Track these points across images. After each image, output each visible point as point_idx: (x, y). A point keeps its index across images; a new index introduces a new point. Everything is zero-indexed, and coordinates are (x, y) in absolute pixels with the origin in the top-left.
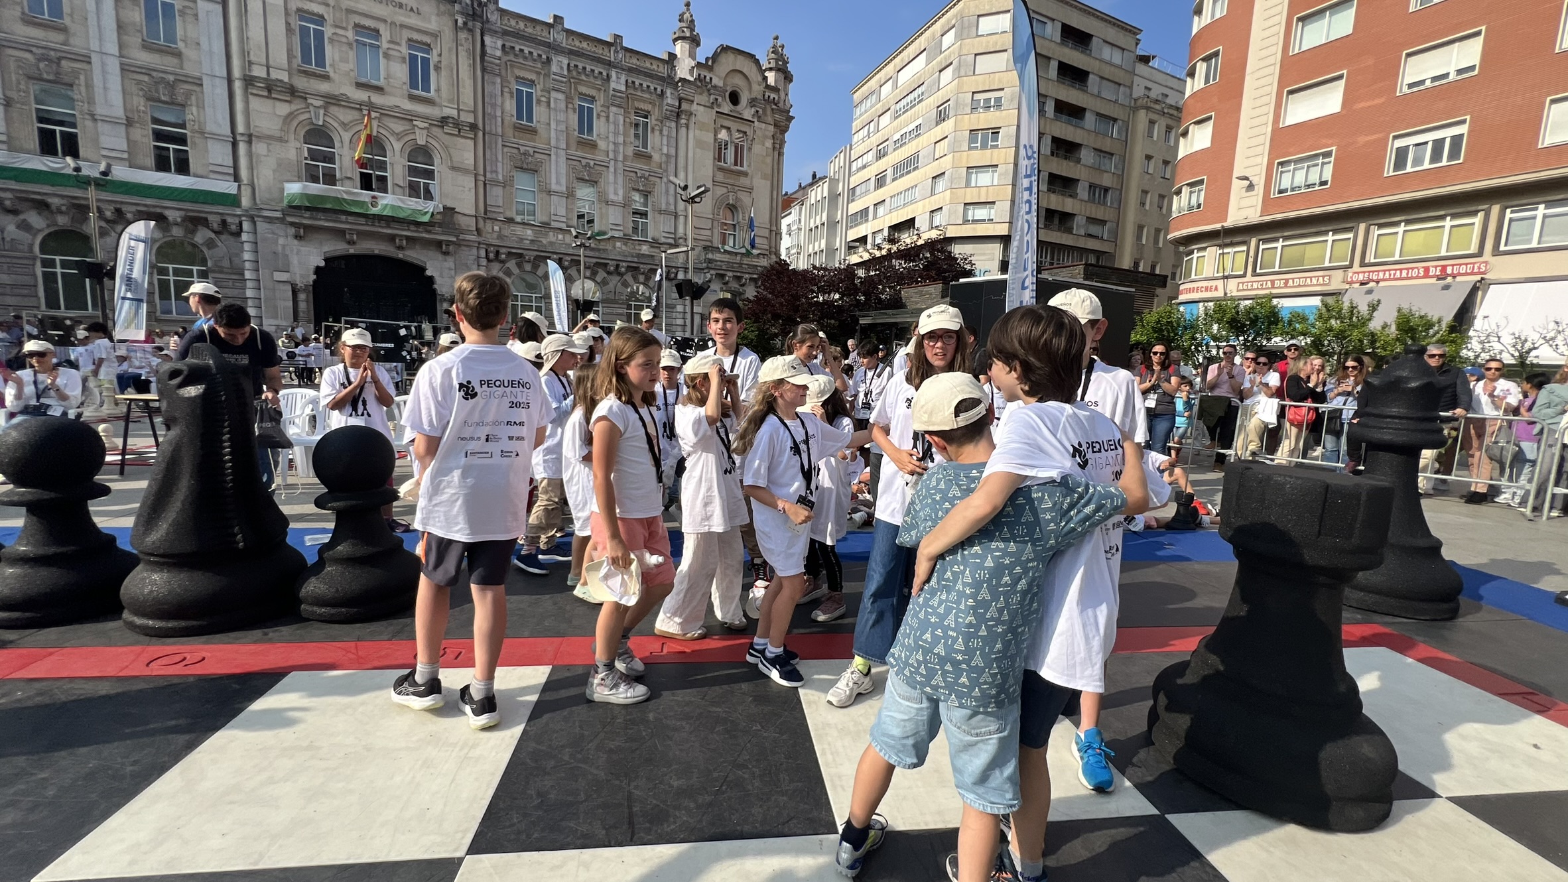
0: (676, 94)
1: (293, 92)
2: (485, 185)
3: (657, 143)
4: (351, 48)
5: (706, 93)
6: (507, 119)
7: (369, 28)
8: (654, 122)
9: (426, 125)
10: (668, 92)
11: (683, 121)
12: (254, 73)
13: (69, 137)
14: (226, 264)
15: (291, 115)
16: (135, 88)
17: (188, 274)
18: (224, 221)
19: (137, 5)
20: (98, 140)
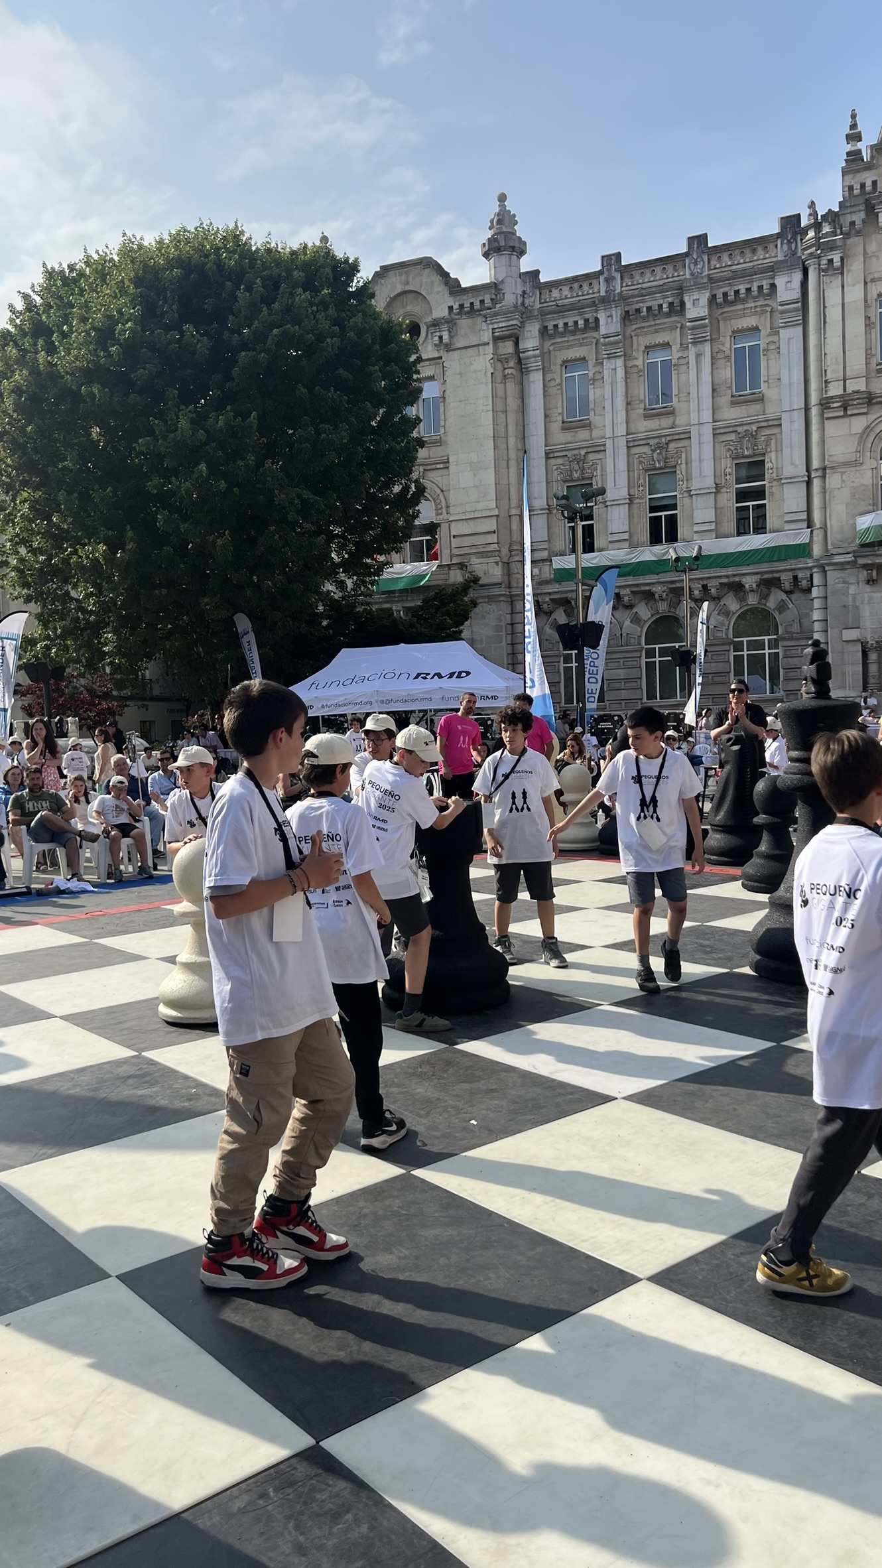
1: (869, 400)
12: (830, 394)
13: (672, 521)
14: (796, 628)
15: (868, 429)
16: (723, 451)
17: (761, 645)
18: (795, 578)
19: (727, 358)
20: (692, 517)
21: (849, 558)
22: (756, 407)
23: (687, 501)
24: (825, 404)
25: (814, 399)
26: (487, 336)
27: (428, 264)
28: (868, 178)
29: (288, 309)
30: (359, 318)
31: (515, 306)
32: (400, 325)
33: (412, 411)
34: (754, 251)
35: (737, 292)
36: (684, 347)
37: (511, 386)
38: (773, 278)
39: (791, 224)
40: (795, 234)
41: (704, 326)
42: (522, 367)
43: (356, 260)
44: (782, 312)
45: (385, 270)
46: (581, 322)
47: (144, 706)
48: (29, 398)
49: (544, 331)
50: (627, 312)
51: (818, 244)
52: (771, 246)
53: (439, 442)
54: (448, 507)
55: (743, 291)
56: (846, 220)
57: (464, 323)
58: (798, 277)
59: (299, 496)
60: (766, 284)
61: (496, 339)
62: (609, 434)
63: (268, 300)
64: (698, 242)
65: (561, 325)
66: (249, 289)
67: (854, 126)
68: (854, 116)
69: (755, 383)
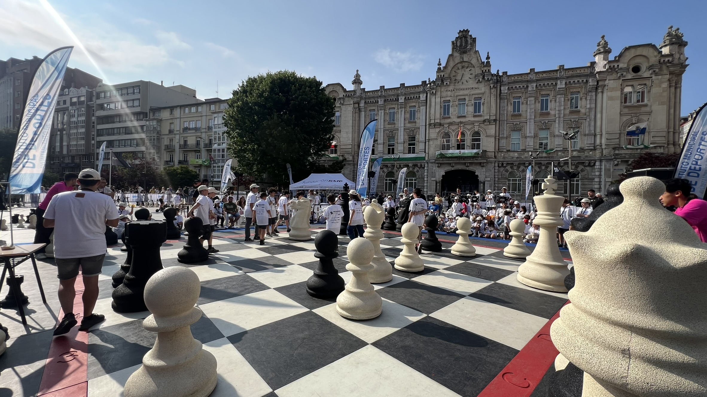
0: (595, 79)
1: (440, 125)
2: (499, 139)
3: (584, 105)
4: (457, 107)
5: (615, 73)
6: (509, 113)
7: (463, 99)
8: (582, 95)
9: (479, 124)
10: (590, 80)
11: (600, 90)
12: (431, 122)
13: (393, 149)
14: (421, 176)
15: (439, 131)
16: (406, 134)
17: (412, 180)
18: (421, 165)
19: (408, 113)
20: (398, 149)
21: (434, 161)
22: (414, 124)
23: (397, 145)
24: (430, 125)
25: (427, 124)
26: (352, 102)
27: (339, 84)
28: (442, 74)
29: (304, 92)
30: (321, 95)
31: (359, 96)
32: (331, 98)
33: (333, 118)
34: (415, 88)
35: (411, 97)
36: (398, 109)
37: (357, 114)
38: (419, 95)
39: (424, 83)
40: (425, 86)
41: (403, 104)
42: (360, 110)
43: (322, 82)
44: (421, 103)
45: (329, 85)
46: (374, 101)
47: (262, 185)
48: (241, 108)
49: (365, 102)
50: (385, 100)
51: (430, 88)
52: (419, 87)
53: (339, 126)
54: (340, 142)
55: (412, 97)
56: (437, 83)
57: (346, 99)
58: (425, 95)
59: (303, 136)
60: (418, 96)
61: (354, 103)
62: (379, 128)
63: (299, 89)
64: (403, 85)
65: (369, 101)
66: (295, 86)
67: (440, 62)
68: (440, 60)
69: (414, 119)
